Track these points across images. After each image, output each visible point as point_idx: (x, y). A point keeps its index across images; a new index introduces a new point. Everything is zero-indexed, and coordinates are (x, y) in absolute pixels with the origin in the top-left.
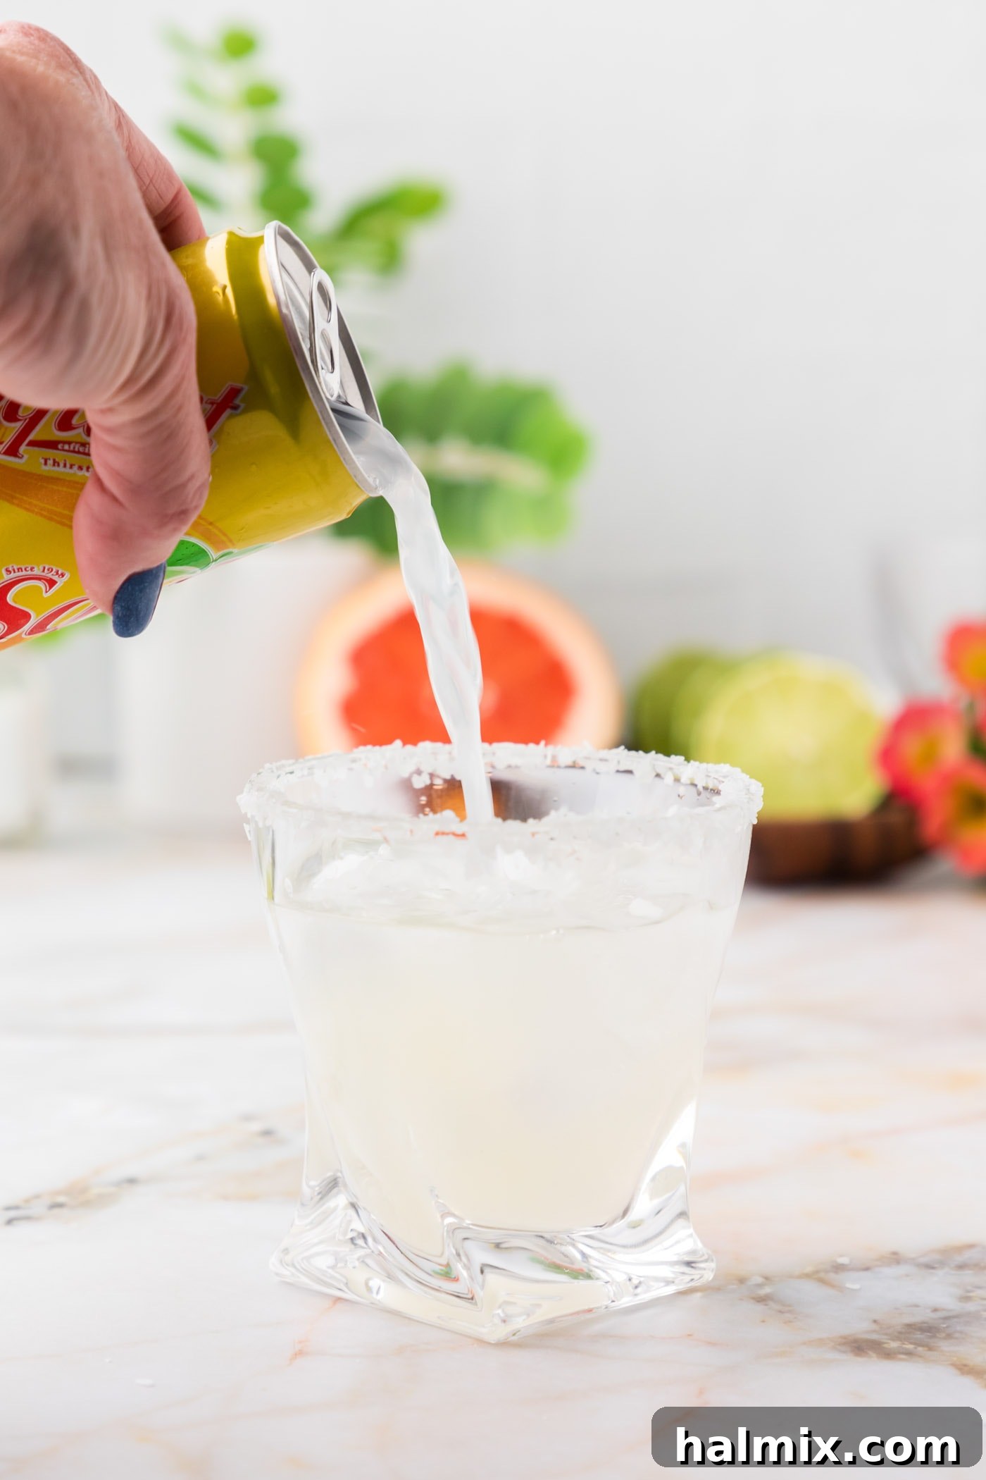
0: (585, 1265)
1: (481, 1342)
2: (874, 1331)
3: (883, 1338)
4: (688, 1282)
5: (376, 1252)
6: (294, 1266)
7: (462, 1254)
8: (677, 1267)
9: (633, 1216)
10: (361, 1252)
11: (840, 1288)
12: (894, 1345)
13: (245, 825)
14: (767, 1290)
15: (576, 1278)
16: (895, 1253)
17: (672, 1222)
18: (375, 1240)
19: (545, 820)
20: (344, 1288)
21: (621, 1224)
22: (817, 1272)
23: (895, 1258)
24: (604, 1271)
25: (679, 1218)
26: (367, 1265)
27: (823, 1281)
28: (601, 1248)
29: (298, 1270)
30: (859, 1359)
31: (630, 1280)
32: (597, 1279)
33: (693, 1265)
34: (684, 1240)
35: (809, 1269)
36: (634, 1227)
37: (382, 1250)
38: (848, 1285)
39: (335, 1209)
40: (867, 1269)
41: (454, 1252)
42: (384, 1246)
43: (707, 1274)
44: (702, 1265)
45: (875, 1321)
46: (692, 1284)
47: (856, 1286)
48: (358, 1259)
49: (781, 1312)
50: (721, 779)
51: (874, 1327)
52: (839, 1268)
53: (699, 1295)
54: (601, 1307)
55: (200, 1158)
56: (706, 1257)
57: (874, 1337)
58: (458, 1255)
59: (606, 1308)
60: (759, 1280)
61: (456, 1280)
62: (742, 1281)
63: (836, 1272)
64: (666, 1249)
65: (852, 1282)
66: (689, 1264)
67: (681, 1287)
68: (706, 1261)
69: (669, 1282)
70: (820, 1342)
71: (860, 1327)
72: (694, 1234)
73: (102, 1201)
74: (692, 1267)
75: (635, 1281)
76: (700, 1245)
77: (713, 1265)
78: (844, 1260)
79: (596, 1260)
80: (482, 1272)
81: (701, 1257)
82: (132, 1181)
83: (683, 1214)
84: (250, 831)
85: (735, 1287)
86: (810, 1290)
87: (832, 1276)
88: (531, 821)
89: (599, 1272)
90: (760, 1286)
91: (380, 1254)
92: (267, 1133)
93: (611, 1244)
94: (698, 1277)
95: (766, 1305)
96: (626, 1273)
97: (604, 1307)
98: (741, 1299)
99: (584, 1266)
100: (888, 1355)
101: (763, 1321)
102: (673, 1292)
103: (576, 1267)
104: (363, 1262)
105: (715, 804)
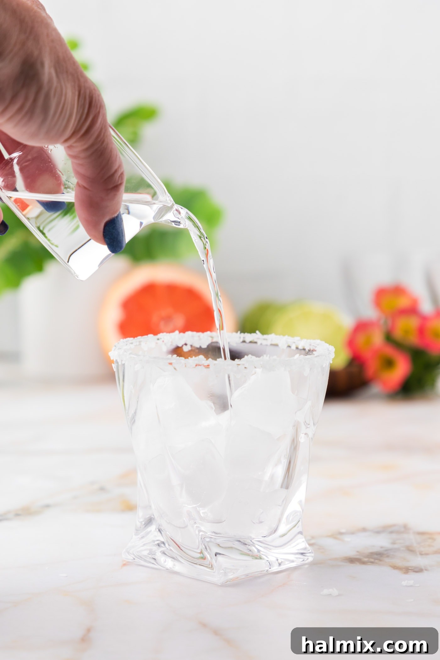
0: (258, 553)
3: (361, 558)
7: (207, 547)
8: (297, 555)
11: (343, 541)
12: (366, 560)
13: (112, 364)
14: (313, 541)
16: (364, 528)
19: (242, 359)
22: (332, 535)
23: (364, 530)
25: (299, 534)
27: (335, 538)
30: (352, 565)
32: (263, 559)
33: (304, 554)
35: (329, 534)
38: (346, 539)
39: (151, 531)
40: (353, 533)
41: (204, 547)
45: (358, 552)
46: (303, 562)
47: (349, 540)
50: (316, 346)
51: (357, 554)
52: (341, 533)
54: (264, 571)
56: (310, 551)
57: (358, 557)
58: (206, 548)
59: (267, 571)
60: (310, 538)
63: (340, 535)
66: (302, 554)
68: (310, 553)
71: (351, 554)
72: (305, 541)
74: (304, 556)
77: (313, 555)
78: (343, 531)
79: (263, 552)
80: (216, 555)
82: (48, 506)
84: (115, 367)
86: (331, 541)
88: (236, 360)
89: (263, 557)
92: (102, 489)
93: (268, 545)
94: (306, 559)
95: (313, 547)
96: (275, 557)
100: (363, 563)
102: (295, 566)
105: (314, 354)
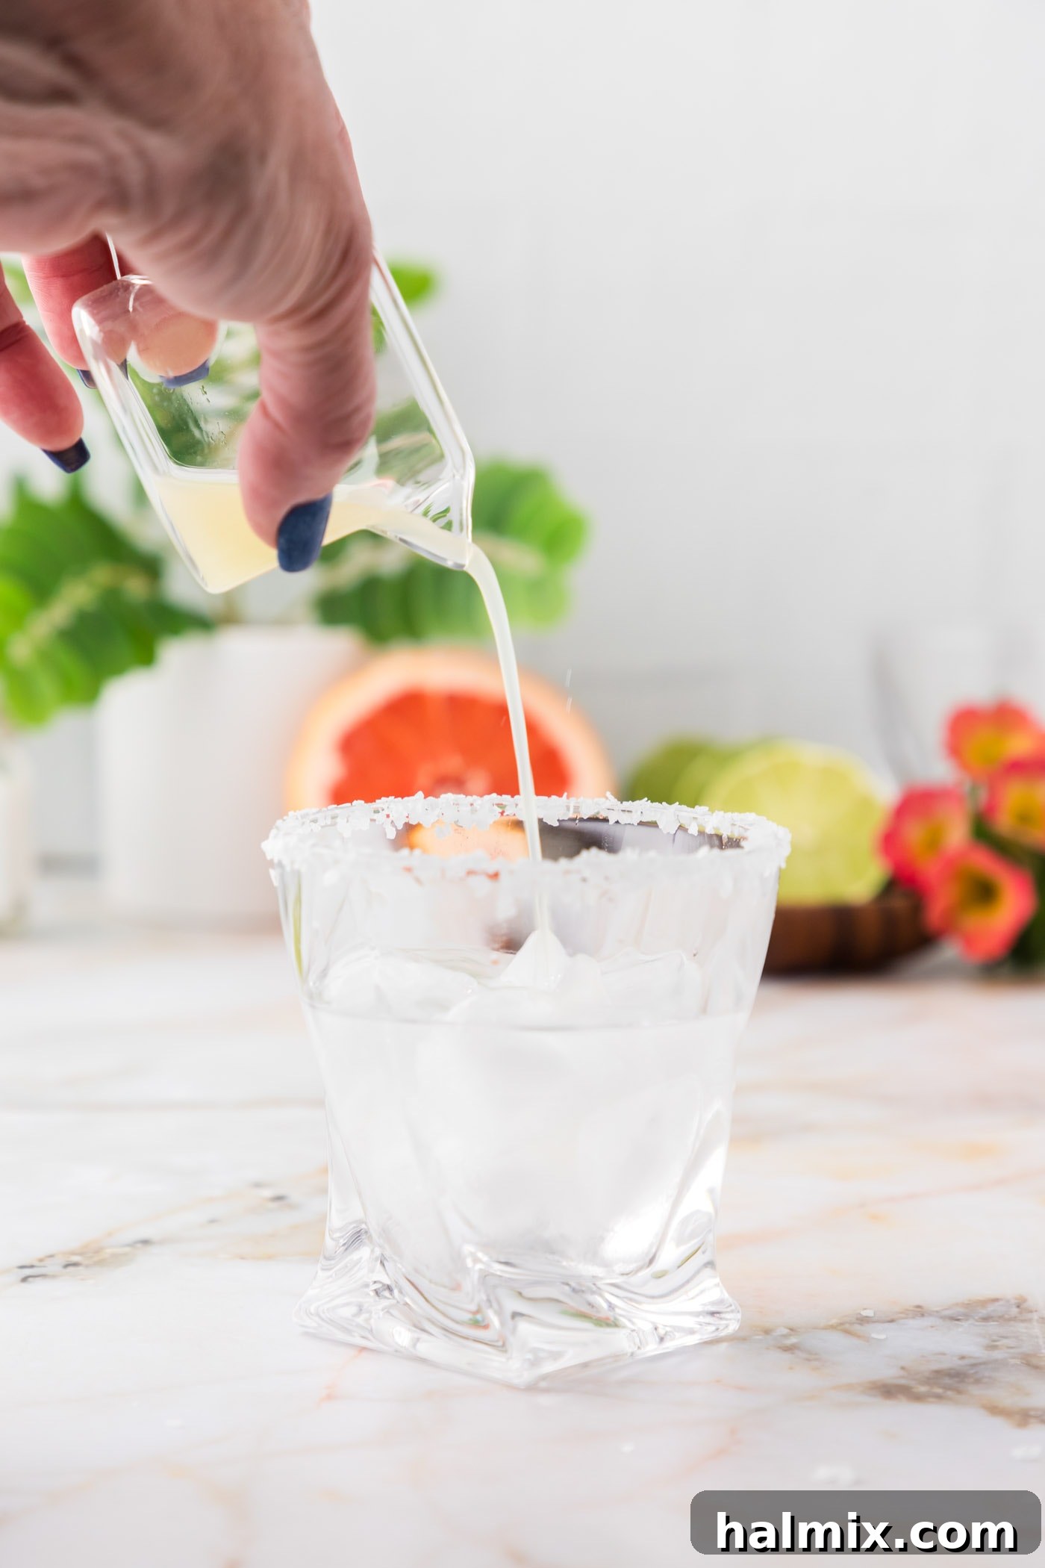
1: (511, 1387)
2: (903, 1377)
3: (912, 1383)
4: (714, 1332)
5: (402, 1303)
6: (318, 1315)
9: (659, 1265)
10: (385, 1303)
11: (867, 1339)
12: (923, 1389)
13: (271, 870)
14: (793, 1340)
15: (601, 1326)
16: (919, 1307)
17: (698, 1272)
18: (401, 1292)
19: (577, 859)
20: (369, 1336)
21: (646, 1273)
22: (842, 1324)
23: (920, 1312)
24: (630, 1321)
26: (392, 1315)
27: (847, 1332)
28: (626, 1298)
29: (323, 1320)
30: (889, 1403)
31: (656, 1329)
34: (710, 1290)
35: (834, 1321)
36: (660, 1277)
37: (408, 1301)
38: (874, 1335)
40: (892, 1321)
42: (411, 1297)
43: (732, 1324)
44: (727, 1316)
45: (903, 1368)
47: (883, 1337)
48: (383, 1310)
49: (809, 1360)
51: (902, 1373)
52: (863, 1320)
53: (723, 1346)
55: (212, 1221)
57: (903, 1382)
60: (786, 1331)
61: (486, 1327)
62: (767, 1332)
63: (861, 1324)
64: (692, 1298)
65: (877, 1333)
67: (706, 1337)
69: (692, 1332)
70: (849, 1387)
71: (888, 1373)
73: (116, 1260)
75: (662, 1332)
76: (726, 1295)
78: (869, 1313)
81: (728, 1307)
82: (146, 1242)
83: (710, 1264)
84: (275, 877)
85: (760, 1337)
86: (837, 1340)
87: (857, 1328)
88: (559, 860)
90: (785, 1336)
91: (406, 1304)
92: (279, 1198)
95: (793, 1353)
97: (629, 1355)
98: (767, 1349)
99: (610, 1314)
100: (918, 1398)
101: (791, 1368)
102: (698, 1342)
103: (602, 1315)
104: (388, 1312)
105: (743, 848)
